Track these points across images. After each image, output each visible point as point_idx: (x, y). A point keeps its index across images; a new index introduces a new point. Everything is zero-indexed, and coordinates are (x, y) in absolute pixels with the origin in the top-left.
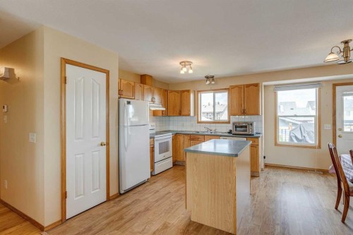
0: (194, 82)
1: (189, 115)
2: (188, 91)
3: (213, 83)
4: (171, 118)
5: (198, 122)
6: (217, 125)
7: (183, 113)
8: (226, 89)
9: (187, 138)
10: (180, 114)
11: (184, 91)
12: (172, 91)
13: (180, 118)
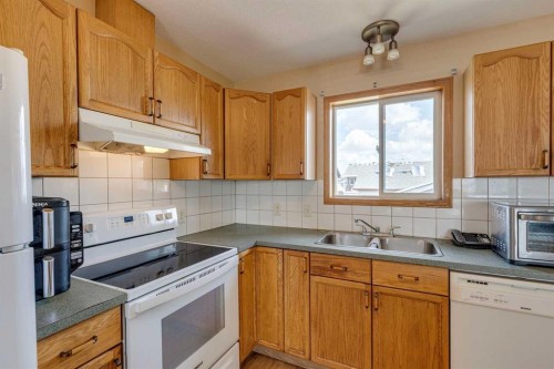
0: (314, 66)
1: (300, 176)
2: (297, 94)
3: (393, 55)
4: (241, 188)
5: (328, 201)
6: (398, 210)
7: (279, 169)
8: (434, 82)
9: (294, 263)
10: (268, 174)
11: (281, 95)
12: (239, 95)
13: (267, 186)
